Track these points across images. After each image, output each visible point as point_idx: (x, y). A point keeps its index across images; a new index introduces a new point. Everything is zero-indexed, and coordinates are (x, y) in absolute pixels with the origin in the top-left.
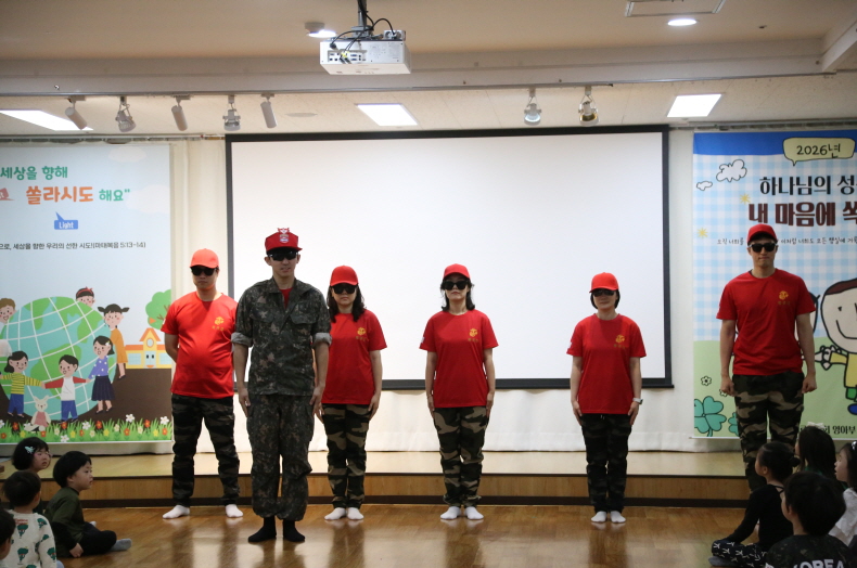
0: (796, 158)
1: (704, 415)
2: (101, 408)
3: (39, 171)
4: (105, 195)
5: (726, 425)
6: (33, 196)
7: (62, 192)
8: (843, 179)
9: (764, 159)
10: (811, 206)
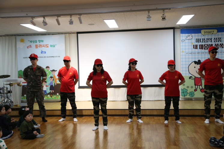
0: (204, 34)
1: (183, 92)
2: (51, 92)
3: (38, 41)
4: (51, 46)
5: (188, 94)
6: (36, 47)
7: (42, 45)
8: (215, 39)
9: (197, 34)
10: (207, 45)
